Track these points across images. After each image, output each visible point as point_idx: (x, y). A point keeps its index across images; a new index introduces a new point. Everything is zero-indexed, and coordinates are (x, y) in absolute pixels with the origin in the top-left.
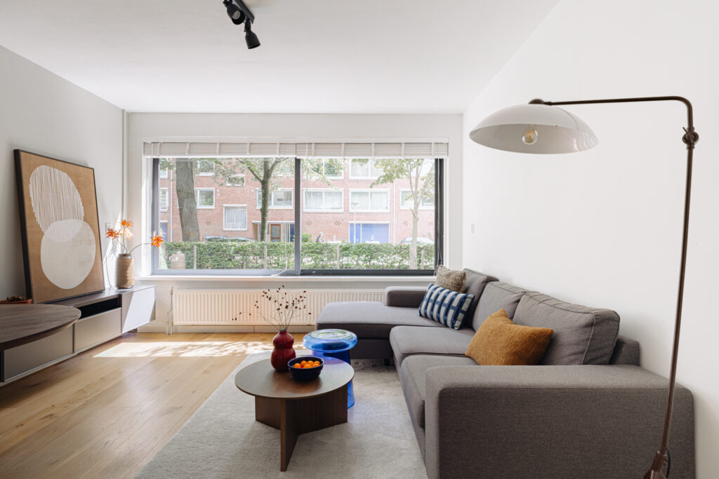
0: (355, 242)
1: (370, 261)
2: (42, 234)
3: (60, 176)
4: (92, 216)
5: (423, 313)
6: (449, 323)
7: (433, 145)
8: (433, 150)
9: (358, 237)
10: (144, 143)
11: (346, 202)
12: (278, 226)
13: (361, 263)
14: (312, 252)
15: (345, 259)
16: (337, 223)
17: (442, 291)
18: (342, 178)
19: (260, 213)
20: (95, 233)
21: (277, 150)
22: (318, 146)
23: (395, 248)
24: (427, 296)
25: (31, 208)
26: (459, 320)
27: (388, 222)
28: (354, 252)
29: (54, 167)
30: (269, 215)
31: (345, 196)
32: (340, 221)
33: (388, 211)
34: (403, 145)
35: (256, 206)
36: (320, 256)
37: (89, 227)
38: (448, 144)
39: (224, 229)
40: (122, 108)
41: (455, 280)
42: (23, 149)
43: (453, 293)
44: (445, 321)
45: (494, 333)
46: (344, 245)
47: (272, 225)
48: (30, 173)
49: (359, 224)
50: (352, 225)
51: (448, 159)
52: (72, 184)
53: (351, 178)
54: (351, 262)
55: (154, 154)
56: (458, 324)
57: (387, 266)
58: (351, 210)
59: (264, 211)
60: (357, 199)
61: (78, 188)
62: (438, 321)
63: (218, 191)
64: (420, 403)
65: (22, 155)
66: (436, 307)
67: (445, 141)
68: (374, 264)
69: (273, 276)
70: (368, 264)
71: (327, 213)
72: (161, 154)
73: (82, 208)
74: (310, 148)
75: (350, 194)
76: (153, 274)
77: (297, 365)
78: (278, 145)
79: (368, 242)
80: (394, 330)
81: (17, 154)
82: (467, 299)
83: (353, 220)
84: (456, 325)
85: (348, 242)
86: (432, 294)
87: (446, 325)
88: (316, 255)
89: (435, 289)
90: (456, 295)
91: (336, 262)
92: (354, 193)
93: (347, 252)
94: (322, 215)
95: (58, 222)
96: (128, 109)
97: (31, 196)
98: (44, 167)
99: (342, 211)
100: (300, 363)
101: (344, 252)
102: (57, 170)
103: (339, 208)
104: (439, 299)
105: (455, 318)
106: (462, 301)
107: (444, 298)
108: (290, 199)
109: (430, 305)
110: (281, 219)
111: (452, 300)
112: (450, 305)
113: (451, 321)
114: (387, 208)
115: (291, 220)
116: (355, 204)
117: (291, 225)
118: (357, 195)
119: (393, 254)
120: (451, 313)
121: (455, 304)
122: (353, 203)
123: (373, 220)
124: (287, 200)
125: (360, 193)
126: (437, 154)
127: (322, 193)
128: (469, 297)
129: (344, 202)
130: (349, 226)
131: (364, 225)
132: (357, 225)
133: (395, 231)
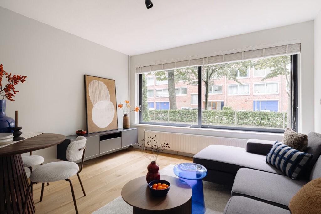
0: (256, 111)
1: (261, 121)
2: (93, 106)
3: (101, 84)
4: (114, 99)
5: (268, 160)
6: (287, 172)
7: (287, 46)
8: (287, 49)
9: (258, 107)
10: (136, 68)
12: (215, 103)
13: (254, 121)
14: (226, 115)
16: (246, 101)
17: (283, 147)
18: (249, 77)
20: (114, 106)
21: (189, 63)
22: (209, 58)
24: (272, 149)
25: (89, 96)
26: (296, 173)
27: (279, 100)
28: (251, 116)
29: (98, 80)
30: (209, 98)
31: (250, 86)
32: (248, 99)
36: (231, 117)
37: (112, 103)
38: (300, 43)
39: (191, 104)
40: (128, 55)
42: (87, 74)
43: (288, 147)
44: (284, 170)
45: (310, 200)
47: (212, 102)
48: (89, 83)
49: (259, 101)
50: (254, 101)
52: (106, 87)
53: (254, 77)
55: (139, 72)
56: (294, 175)
58: (254, 94)
59: (207, 96)
60: (257, 88)
61: (108, 88)
62: (278, 170)
63: (189, 88)
65: (86, 76)
66: (278, 158)
67: (298, 42)
68: (263, 123)
69: (187, 128)
71: (241, 96)
72: (142, 72)
73: (109, 96)
74: (205, 60)
75: (254, 85)
76: (140, 123)
78: (189, 61)
80: (240, 170)
81: (85, 76)
82: (305, 157)
83: (255, 99)
86: (275, 148)
87: (284, 174)
89: (279, 145)
90: (289, 150)
94: (237, 97)
95: (100, 102)
96: (131, 54)
97: (89, 92)
98: (95, 80)
99: (249, 94)
100: (157, 184)
102: (100, 82)
103: (247, 93)
104: (280, 153)
105: (292, 170)
106: (300, 157)
107: (285, 153)
108: (221, 90)
109: (273, 156)
110: (217, 99)
111: (291, 155)
112: (288, 160)
113: (289, 172)
114: (277, 92)
115: (221, 99)
116: (256, 91)
117: (221, 102)
118: (257, 86)
119: (276, 118)
120: (289, 165)
121: (293, 159)
122: (255, 90)
123: (268, 99)
124: (219, 90)
125: (258, 85)
126: (292, 52)
127: (237, 85)
128: (307, 156)
129: (250, 90)
130: (253, 102)
131: (262, 101)
132: (257, 101)
133: (282, 105)
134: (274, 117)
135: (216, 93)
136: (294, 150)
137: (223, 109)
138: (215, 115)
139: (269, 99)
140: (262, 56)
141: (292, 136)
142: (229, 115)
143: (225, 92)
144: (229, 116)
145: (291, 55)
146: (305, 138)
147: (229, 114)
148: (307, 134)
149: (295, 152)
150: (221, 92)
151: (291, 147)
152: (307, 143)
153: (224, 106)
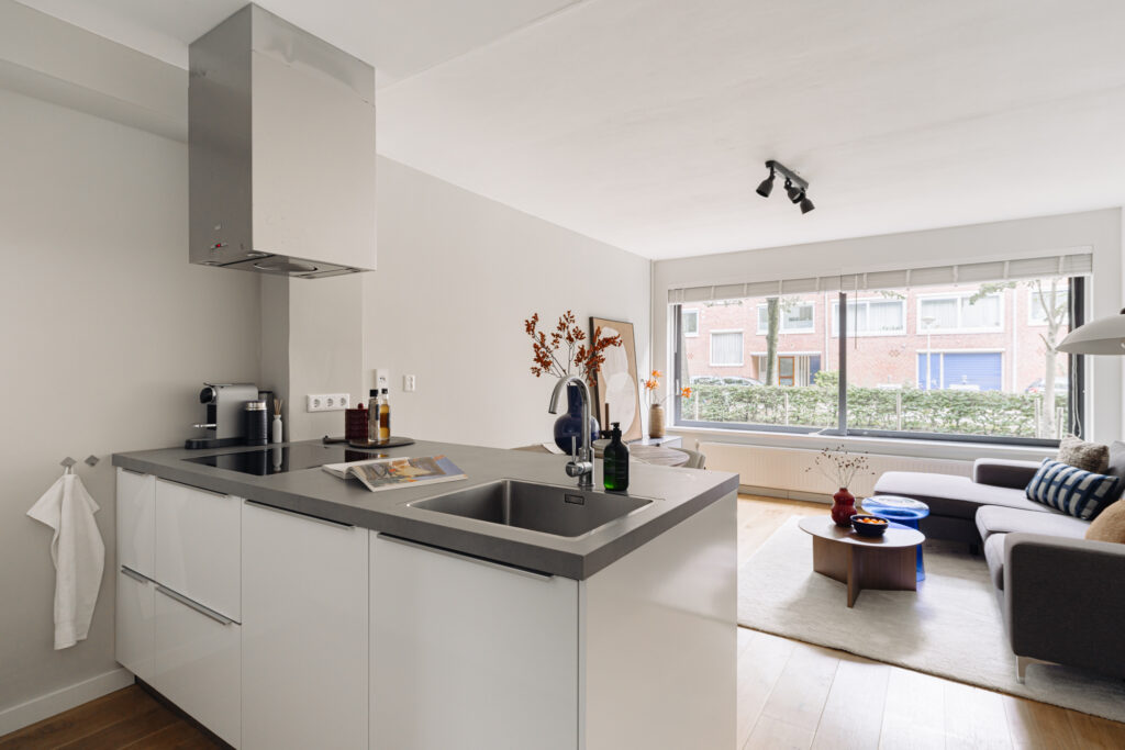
0: (929, 387)
1: (957, 420)
2: (606, 387)
4: (633, 369)
5: (1032, 495)
6: (1072, 509)
7: (1062, 259)
8: (1061, 266)
9: (935, 373)
10: (669, 289)
11: (911, 318)
12: (791, 360)
13: (938, 420)
15: (909, 414)
16: (895, 353)
17: (1063, 469)
19: (765, 341)
20: (635, 385)
21: (817, 286)
22: (871, 276)
23: (1011, 400)
24: (1039, 474)
26: (1089, 508)
27: (1003, 349)
28: (927, 404)
29: (610, 327)
30: (779, 344)
31: (908, 308)
32: (900, 350)
33: (1001, 329)
34: (1007, 264)
35: (756, 331)
38: (1091, 255)
39: (711, 365)
40: (652, 258)
41: (1089, 455)
42: (594, 316)
43: (1073, 468)
44: (1067, 507)
46: (907, 393)
47: (782, 358)
49: (938, 354)
50: (923, 355)
51: (1092, 279)
54: (923, 420)
55: (675, 301)
56: (1087, 512)
57: (993, 431)
58: (920, 331)
59: (771, 340)
60: (931, 312)
61: (624, 343)
62: (1054, 507)
63: (703, 312)
64: (999, 566)
65: (595, 321)
66: (1053, 488)
67: (1087, 250)
68: (965, 424)
69: (811, 435)
70: (954, 423)
71: (875, 337)
72: (681, 301)
73: (627, 361)
74: (860, 280)
75: (919, 305)
76: (676, 424)
77: (860, 520)
78: (818, 281)
79: (954, 387)
80: (980, 510)
81: (591, 320)
82: (1104, 483)
83: (925, 346)
84: (1083, 514)
85: (915, 386)
86: (1046, 472)
87: (1067, 512)
88: (859, 407)
89: (1053, 466)
90: (1074, 472)
91: (894, 418)
92: (926, 303)
93: (914, 403)
94: (865, 341)
95: (614, 375)
96: (655, 259)
98: (605, 328)
99: (903, 332)
100: (863, 519)
101: (909, 403)
103: (898, 328)
104: (1058, 479)
105: (1082, 505)
106: (1095, 484)
107: (1067, 478)
108: (810, 318)
109: (1043, 485)
110: (796, 349)
111: (1079, 481)
112: (1074, 488)
113: (1076, 508)
114: (997, 324)
115: (812, 349)
116: (928, 321)
117: (811, 357)
118: (930, 308)
119: (1006, 410)
120: (1076, 497)
121: (1083, 487)
122: (923, 320)
123: (966, 347)
124: (804, 319)
125: (935, 302)
126: (1072, 272)
127: (865, 305)
128: (1109, 480)
129: (908, 319)
130: (917, 356)
131: (947, 355)
132: (932, 354)
133: (1015, 366)
134: (999, 407)
135: (795, 330)
136: (1083, 472)
137: (819, 381)
138: (816, 401)
139: (972, 347)
140: (1002, 277)
141: (1078, 449)
142: (860, 400)
143: (824, 326)
144: (860, 404)
145: (1070, 279)
146: (1104, 451)
147: (861, 397)
148: (1107, 445)
149: (1086, 476)
150: (811, 326)
151: (1078, 467)
152: (1108, 460)
153: (822, 372)
